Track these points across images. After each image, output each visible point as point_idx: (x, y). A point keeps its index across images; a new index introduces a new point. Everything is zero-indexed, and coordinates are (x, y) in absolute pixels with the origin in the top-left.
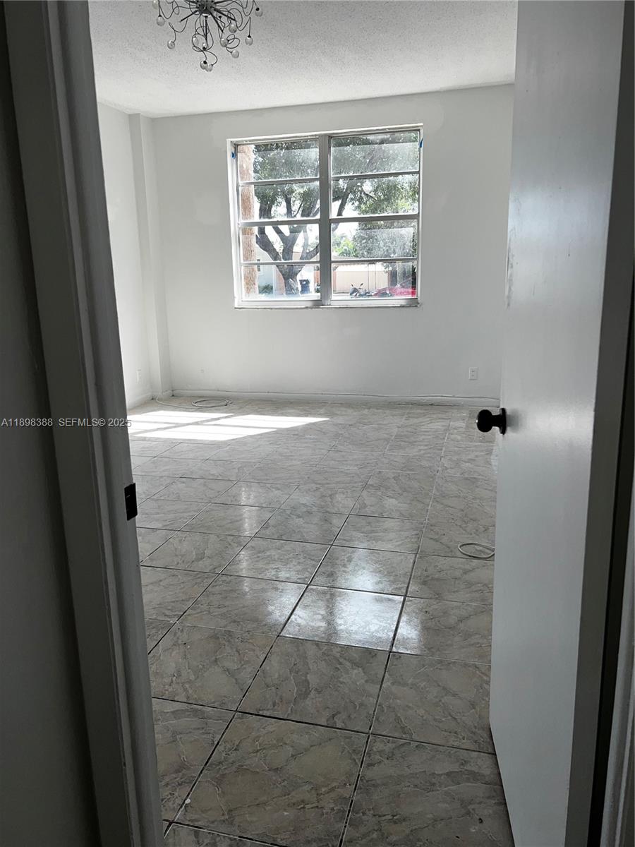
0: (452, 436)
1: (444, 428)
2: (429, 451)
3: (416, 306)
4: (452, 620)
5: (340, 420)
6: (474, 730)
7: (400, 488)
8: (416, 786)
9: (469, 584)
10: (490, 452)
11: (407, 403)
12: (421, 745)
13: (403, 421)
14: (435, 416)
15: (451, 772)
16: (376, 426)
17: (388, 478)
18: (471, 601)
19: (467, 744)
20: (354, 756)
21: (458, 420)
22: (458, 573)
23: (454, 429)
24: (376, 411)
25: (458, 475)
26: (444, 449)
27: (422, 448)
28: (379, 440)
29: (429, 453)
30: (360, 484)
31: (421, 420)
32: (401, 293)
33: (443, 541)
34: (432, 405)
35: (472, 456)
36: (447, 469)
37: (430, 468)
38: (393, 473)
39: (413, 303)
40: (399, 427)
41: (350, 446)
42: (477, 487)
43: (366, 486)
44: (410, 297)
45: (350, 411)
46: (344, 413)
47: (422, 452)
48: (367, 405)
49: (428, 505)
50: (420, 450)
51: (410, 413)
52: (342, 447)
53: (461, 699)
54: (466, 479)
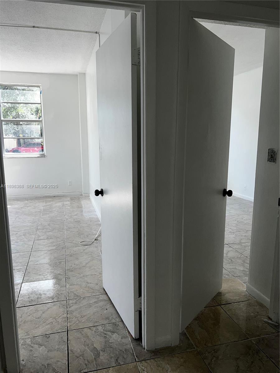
0: (66, 207)
1: (62, 205)
2: (59, 214)
3: (44, 157)
4: (84, 264)
5: (16, 206)
6: (99, 290)
7: (52, 228)
8: (86, 308)
9: (86, 253)
10: (82, 211)
11: (44, 197)
12: (84, 298)
13: (44, 204)
14: (57, 201)
15: (95, 302)
16: (33, 207)
17: (46, 225)
18: (88, 258)
19: (98, 294)
20: (64, 307)
21: (66, 201)
22: (82, 251)
23: (66, 205)
24: (31, 201)
25: (72, 221)
26: (64, 212)
27: (56, 213)
28: (37, 212)
29: (59, 215)
30: (35, 229)
31: (51, 203)
32: (37, 152)
33: (73, 242)
34: (54, 196)
35: (75, 213)
36: (67, 219)
37: (61, 219)
38: (47, 223)
39: (43, 156)
40: (43, 206)
41: (25, 216)
42: (81, 223)
43: (37, 229)
44: (41, 153)
45: (19, 202)
46: (16, 203)
47: (56, 214)
48: (27, 199)
49: (64, 232)
50: (55, 214)
51: (46, 201)
52: (21, 217)
53: (93, 284)
54: (76, 221)
